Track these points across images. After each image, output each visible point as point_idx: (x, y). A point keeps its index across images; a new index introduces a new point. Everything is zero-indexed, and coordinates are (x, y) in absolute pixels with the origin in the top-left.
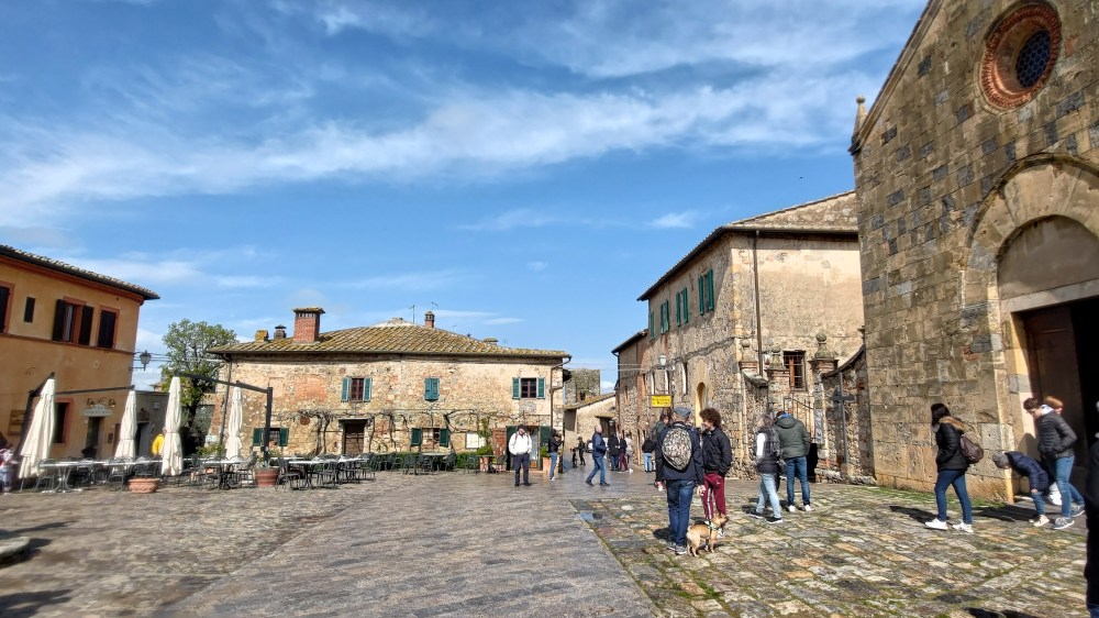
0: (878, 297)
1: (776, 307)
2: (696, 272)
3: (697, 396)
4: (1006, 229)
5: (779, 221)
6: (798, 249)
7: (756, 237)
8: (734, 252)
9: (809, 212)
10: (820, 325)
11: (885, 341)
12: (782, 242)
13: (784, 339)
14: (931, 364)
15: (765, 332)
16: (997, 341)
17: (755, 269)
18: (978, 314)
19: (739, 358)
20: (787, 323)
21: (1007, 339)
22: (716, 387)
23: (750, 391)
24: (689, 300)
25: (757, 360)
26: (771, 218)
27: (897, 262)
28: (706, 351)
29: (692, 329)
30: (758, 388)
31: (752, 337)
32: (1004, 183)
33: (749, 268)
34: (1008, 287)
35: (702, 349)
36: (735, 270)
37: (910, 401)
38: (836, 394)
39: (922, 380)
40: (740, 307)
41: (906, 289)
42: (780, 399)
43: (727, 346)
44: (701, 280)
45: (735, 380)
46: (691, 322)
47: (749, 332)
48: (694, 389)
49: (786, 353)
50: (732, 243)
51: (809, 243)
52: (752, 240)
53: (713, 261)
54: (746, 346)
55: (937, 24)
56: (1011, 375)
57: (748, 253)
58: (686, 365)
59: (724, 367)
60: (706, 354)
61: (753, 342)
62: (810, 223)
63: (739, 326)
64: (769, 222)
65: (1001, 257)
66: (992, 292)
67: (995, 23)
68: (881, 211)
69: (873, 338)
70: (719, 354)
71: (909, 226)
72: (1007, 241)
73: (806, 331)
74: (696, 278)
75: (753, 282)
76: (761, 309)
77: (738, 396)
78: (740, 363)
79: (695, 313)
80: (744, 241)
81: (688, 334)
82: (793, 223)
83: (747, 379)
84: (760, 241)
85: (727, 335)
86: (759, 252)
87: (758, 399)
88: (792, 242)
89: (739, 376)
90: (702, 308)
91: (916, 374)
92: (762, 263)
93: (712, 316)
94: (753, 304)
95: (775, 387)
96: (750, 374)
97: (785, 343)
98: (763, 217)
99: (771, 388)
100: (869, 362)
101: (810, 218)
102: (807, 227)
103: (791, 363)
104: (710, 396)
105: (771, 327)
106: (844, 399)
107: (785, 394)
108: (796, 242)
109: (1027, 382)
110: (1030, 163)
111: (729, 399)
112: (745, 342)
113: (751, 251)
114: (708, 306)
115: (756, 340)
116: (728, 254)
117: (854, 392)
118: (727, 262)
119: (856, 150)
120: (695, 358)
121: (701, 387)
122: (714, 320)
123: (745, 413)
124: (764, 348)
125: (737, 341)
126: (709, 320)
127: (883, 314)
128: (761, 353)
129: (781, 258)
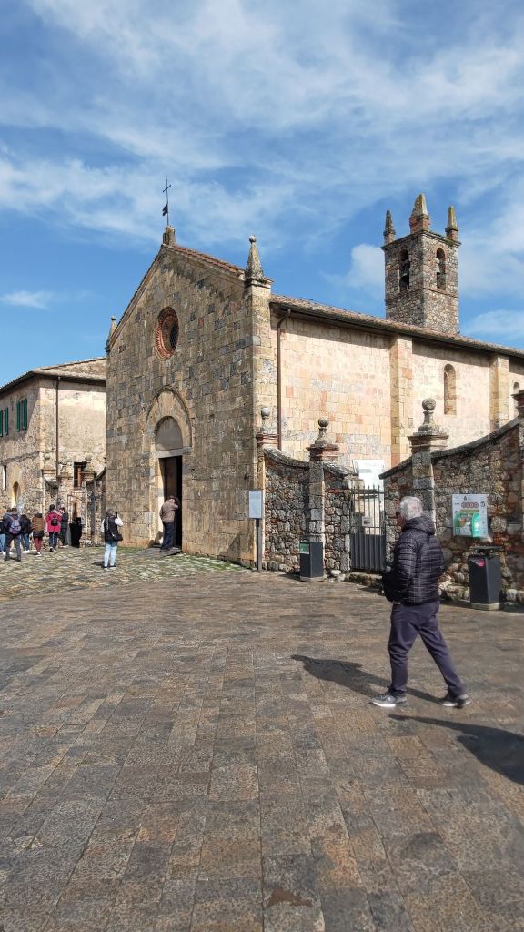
0: (113, 441)
1: (70, 431)
2: (15, 398)
3: (13, 493)
4: (158, 418)
5: (75, 370)
6: (89, 391)
7: (58, 381)
8: (42, 390)
9: (98, 365)
10: (100, 444)
11: (114, 466)
12: (78, 386)
13: (75, 454)
14: (130, 482)
15: (61, 449)
16: (152, 472)
17: (57, 404)
18: (146, 458)
19: (41, 467)
20: (78, 443)
21: (156, 471)
22: (27, 487)
23: (48, 490)
24: (10, 418)
25: (55, 468)
26: (71, 367)
27: (120, 423)
28: (21, 459)
29: (11, 442)
30: (53, 488)
31: (52, 452)
32: (159, 395)
33: (53, 402)
34: (158, 445)
35: (18, 457)
36: (42, 403)
37: (121, 499)
38: (93, 494)
39: (126, 489)
40: (44, 430)
41: (123, 438)
42: (65, 496)
43: (35, 457)
44: (19, 405)
45: (39, 482)
46: (10, 435)
47: (50, 448)
48: (11, 486)
49: (75, 463)
50: (41, 383)
51: (97, 387)
52: (55, 383)
53: (27, 392)
54: (47, 459)
55: (143, 298)
56: (156, 489)
57: (52, 391)
58: (5, 467)
59: (32, 472)
60: (20, 461)
61: (53, 456)
62: (98, 373)
63: (43, 444)
64: (68, 370)
65: (156, 431)
66: (153, 447)
67: (162, 312)
68: (116, 391)
69: (110, 463)
70: (29, 462)
71: (127, 404)
72: (158, 424)
73: (90, 449)
74: (16, 402)
75: (55, 412)
76: (59, 432)
77: (40, 493)
78: (42, 470)
79: (14, 429)
80: (50, 383)
81: (8, 444)
82: (86, 372)
83: (47, 483)
84: (61, 384)
85: (35, 449)
86: (60, 391)
87: (52, 495)
88: (84, 386)
89: (41, 479)
90: (19, 426)
91: (124, 486)
92: (62, 399)
93: (26, 433)
94: (54, 429)
95: (61, 488)
96: (48, 478)
97: (75, 457)
98: (65, 366)
99: (60, 489)
100: (107, 478)
101: (98, 370)
102: (94, 376)
103: (79, 470)
104: (22, 493)
105: (66, 446)
106: (96, 498)
107: (69, 493)
108: (88, 387)
109: (162, 492)
110: (166, 390)
111: (34, 495)
112: (47, 455)
113: (55, 390)
114: (23, 425)
115: (55, 454)
116: (38, 391)
117: (100, 493)
118: (37, 397)
119: (108, 350)
120: (13, 464)
121: (16, 486)
122: (27, 436)
123: (44, 504)
124: (60, 460)
125: (41, 454)
126: (23, 436)
127: (114, 450)
128: (58, 463)
129: (76, 396)
